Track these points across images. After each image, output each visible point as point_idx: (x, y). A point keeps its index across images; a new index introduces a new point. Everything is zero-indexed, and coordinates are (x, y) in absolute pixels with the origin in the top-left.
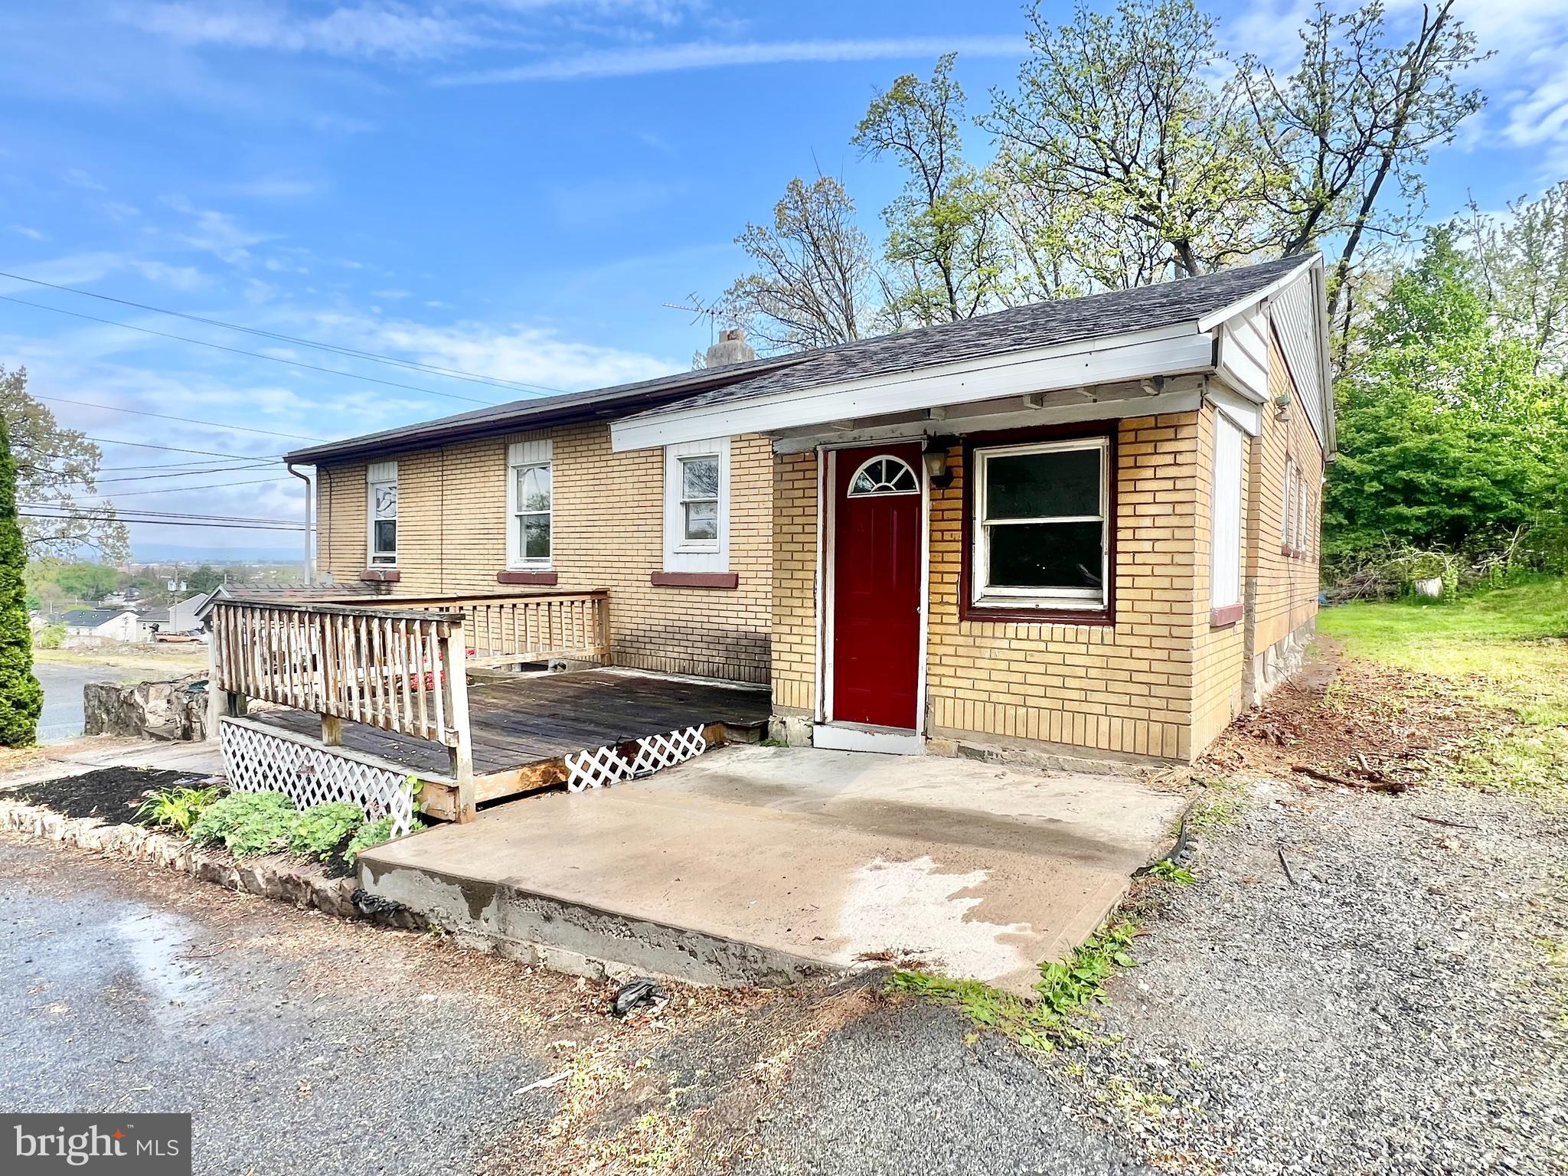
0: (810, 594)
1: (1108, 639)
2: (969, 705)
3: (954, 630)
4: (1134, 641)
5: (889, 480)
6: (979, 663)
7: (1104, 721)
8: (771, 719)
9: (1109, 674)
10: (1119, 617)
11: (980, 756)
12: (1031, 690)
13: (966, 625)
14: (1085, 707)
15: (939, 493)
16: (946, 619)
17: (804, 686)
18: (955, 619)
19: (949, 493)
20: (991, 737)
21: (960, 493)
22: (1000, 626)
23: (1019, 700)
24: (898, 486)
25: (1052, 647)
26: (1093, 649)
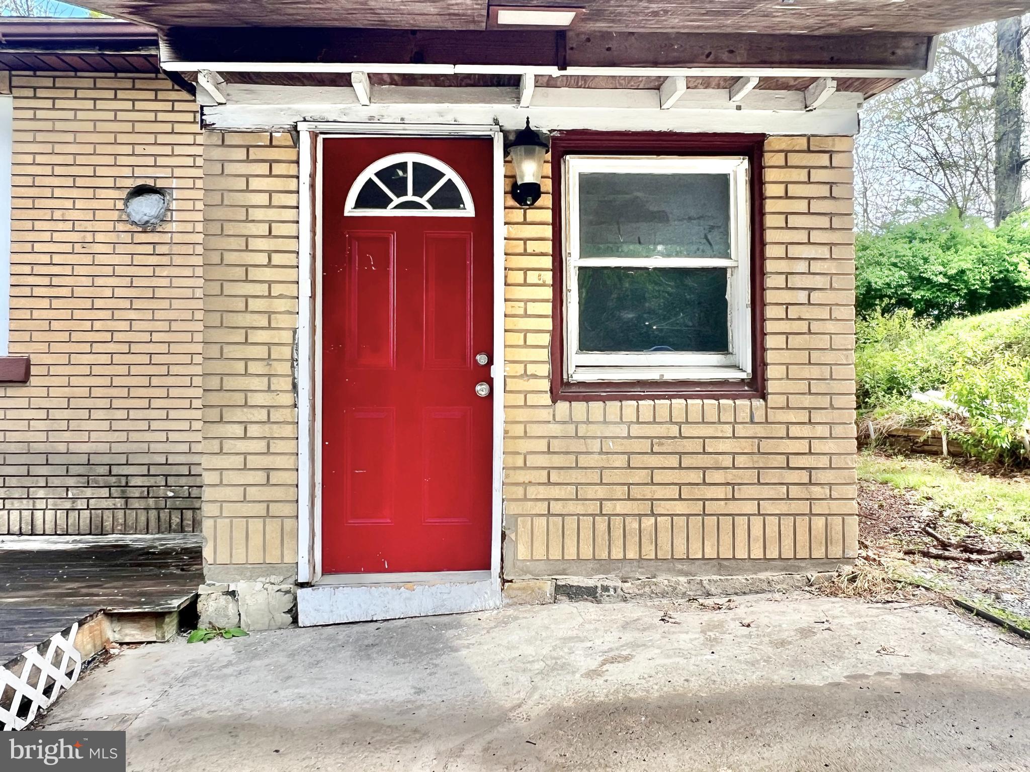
0: (285, 368)
1: (759, 416)
2: (571, 523)
3: (545, 415)
4: (791, 416)
5: (419, 192)
6: (584, 461)
7: (757, 522)
8: (202, 589)
9: (761, 461)
10: (771, 387)
11: (591, 594)
12: (660, 492)
13: (562, 407)
14: (733, 507)
15: (517, 215)
16: (532, 399)
17: (273, 526)
18: (546, 399)
19: (532, 215)
20: (605, 565)
21: (547, 215)
22: (613, 406)
23: (645, 507)
24: (435, 202)
25: (687, 431)
26: (741, 431)
